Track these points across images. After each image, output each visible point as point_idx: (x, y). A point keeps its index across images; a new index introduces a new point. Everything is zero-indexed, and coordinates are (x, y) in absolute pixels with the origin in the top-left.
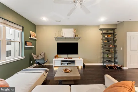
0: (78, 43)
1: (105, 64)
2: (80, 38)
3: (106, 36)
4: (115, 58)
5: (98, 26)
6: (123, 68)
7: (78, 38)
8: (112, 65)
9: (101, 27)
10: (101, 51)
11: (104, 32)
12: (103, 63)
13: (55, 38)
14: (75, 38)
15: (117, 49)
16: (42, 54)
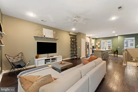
0: (56, 43)
1: (73, 58)
2: (58, 39)
3: (73, 40)
4: (76, 53)
5: (69, 32)
6: (80, 58)
7: (56, 39)
8: (75, 57)
9: (71, 33)
10: (70, 49)
11: (72, 37)
12: (71, 57)
13: (34, 37)
14: (54, 39)
15: (77, 48)
16: (20, 55)
